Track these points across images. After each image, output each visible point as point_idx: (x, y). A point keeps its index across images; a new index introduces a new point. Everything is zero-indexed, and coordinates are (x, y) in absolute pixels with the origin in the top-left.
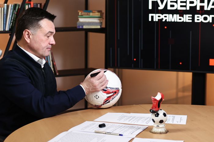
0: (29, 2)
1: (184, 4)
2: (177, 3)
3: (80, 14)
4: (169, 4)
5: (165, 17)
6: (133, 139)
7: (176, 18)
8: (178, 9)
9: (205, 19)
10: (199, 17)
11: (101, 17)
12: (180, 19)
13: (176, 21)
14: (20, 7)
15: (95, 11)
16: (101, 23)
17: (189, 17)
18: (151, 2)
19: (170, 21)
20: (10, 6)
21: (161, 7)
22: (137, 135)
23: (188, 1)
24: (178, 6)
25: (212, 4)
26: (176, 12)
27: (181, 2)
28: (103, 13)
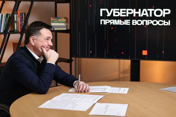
0: (16, 12)
1: (125, 13)
2: (120, 12)
3: (52, 20)
4: (114, 12)
5: (112, 21)
6: (95, 103)
7: (119, 22)
8: (121, 16)
9: (139, 22)
10: (135, 21)
11: (67, 22)
12: (122, 23)
13: (119, 24)
14: (10, 16)
15: (62, 17)
16: (67, 26)
17: (128, 21)
18: (102, 11)
19: (115, 24)
20: (4, 15)
21: (109, 15)
22: (97, 101)
23: (128, 10)
24: (120, 14)
25: (144, 12)
26: (119, 18)
27: (123, 11)
28: (68, 19)
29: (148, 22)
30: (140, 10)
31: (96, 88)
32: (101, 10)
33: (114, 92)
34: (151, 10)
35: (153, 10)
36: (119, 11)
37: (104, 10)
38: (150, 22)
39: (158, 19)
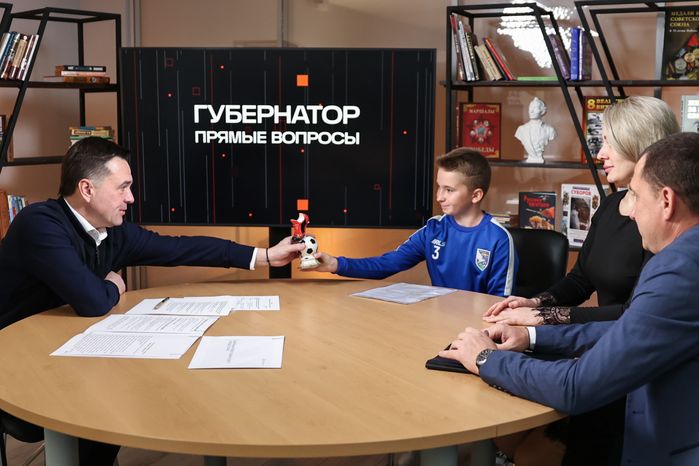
1: (254, 114)
2: (241, 113)
3: (73, 133)
4: (228, 114)
5: (222, 135)
7: (240, 137)
8: (243, 122)
10: (278, 135)
12: (247, 139)
13: (240, 142)
15: (99, 127)
17: (261, 135)
18: (198, 111)
19: (230, 142)
21: (215, 119)
23: (260, 108)
24: (244, 118)
25: (299, 114)
26: (240, 127)
27: (248, 111)
28: (114, 131)
29: (308, 138)
30: (289, 108)
31: (199, 304)
32: (197, 108)
33: (246, 308)
34: (315, 109)
35: (320, 107)
36: (240, 111)
37: (204, 107)
38: (312, 136)
39: (331, 129)
